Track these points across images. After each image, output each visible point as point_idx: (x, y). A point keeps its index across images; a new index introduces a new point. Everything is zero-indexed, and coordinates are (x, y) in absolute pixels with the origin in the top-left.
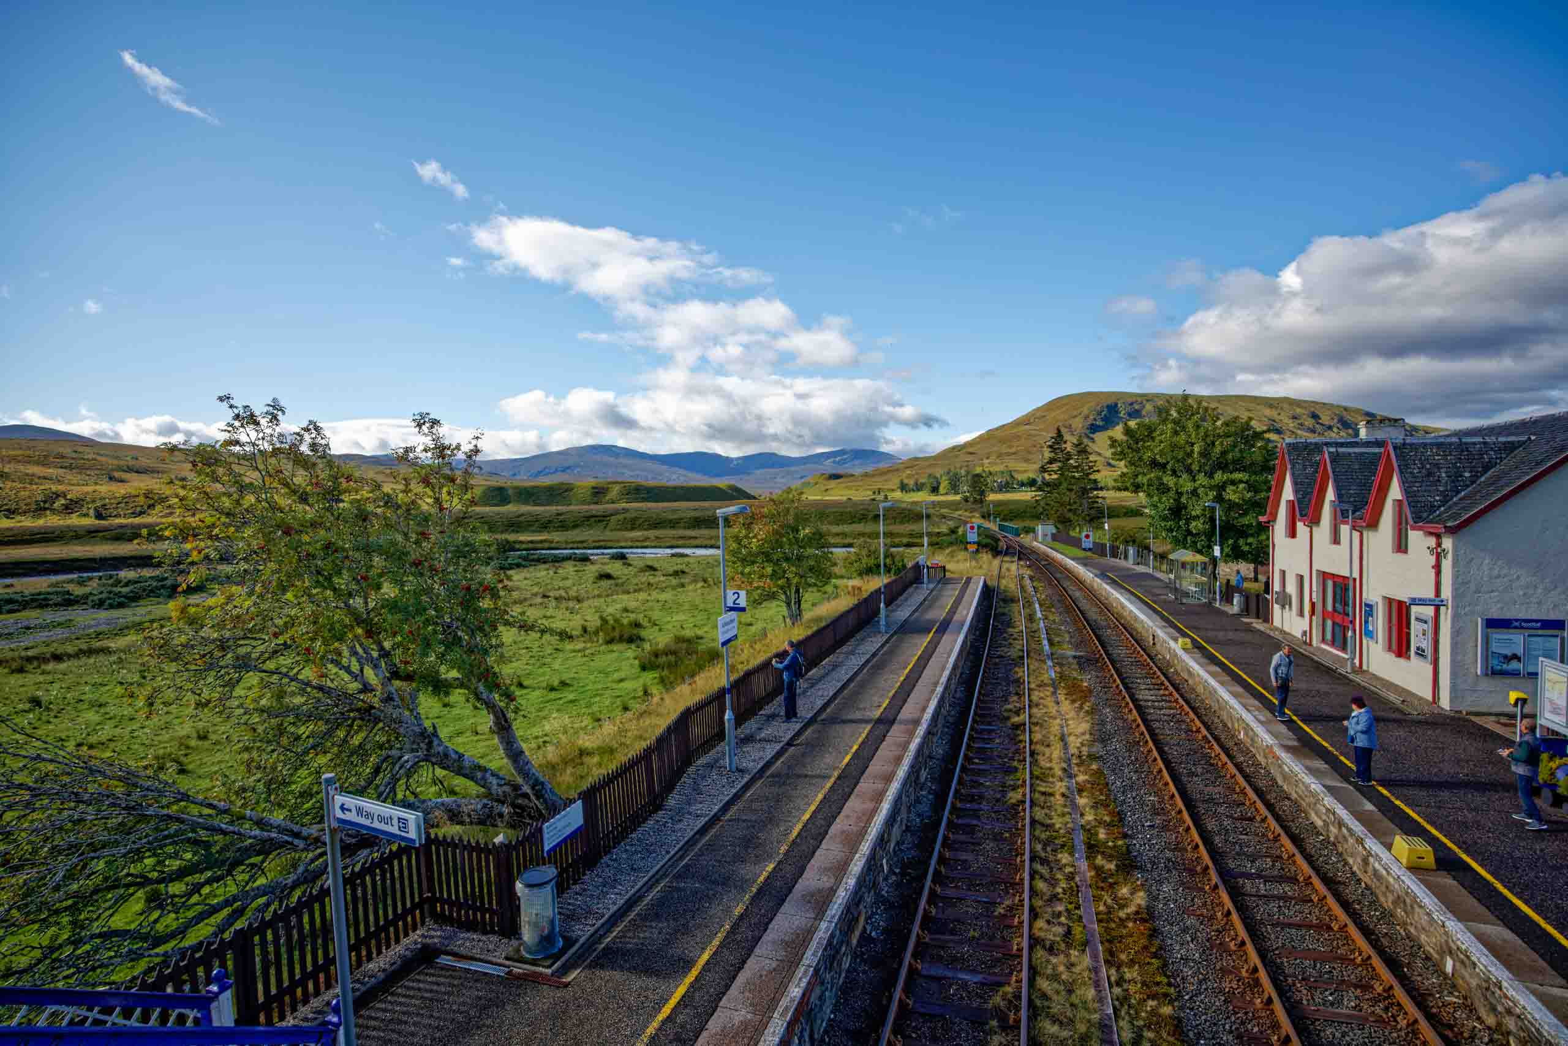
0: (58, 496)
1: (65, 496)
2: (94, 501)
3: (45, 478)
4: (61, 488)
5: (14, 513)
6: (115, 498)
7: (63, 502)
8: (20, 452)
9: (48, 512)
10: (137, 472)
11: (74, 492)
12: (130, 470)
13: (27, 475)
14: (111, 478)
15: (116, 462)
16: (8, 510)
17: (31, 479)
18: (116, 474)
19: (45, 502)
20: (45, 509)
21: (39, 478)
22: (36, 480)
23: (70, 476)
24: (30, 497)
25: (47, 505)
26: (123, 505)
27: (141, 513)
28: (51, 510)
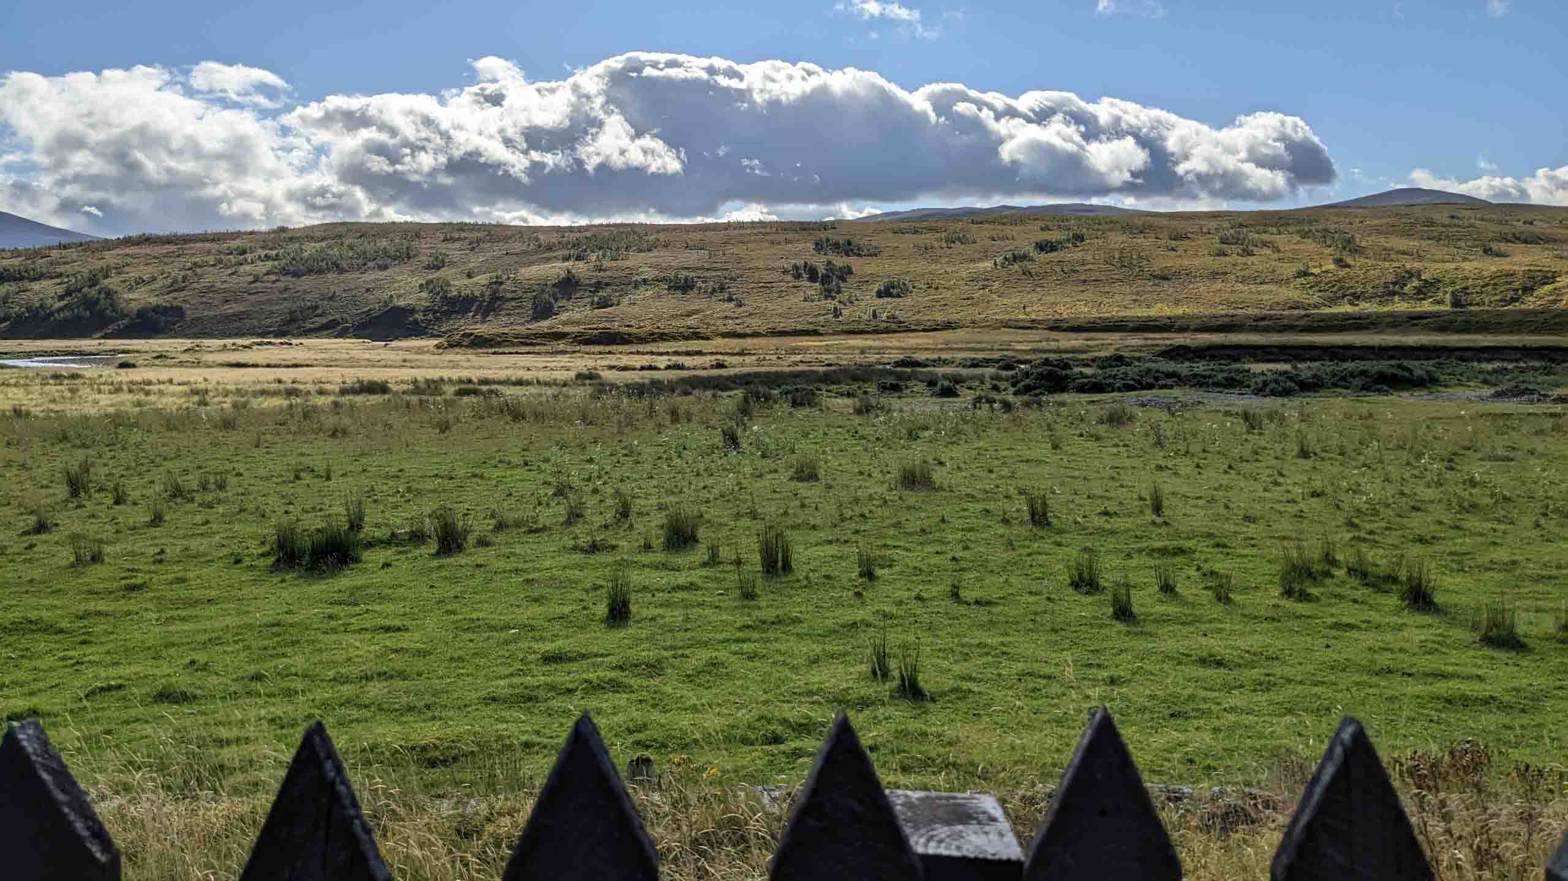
0: (1411, 275)
1: (1419, 278)
2: (1453, 283)
3: (1404, 253)
4: (1417, 265)
5: (1358, 298)
6: (1482, 278)
7: (1416, 283)
8: (1384, 221)
9: (1396, 298)
10: (1526, 242)
11: (1430, 270)
12: (1517, 238)
13: (1385, 249)
14: (1487, 251)
15: (1499, 228)
16: (1353, 295)
17: (1386, 254)
18: (1495, 246)
19: (1395, 284)
20: (1394, 293)
21: (1399, 252)
22: (1393, 256)
23: (1436, 250)
24: (1379, 278)
25: (1397, 288)
26: (1490, 288)
27: (1513, 300)
28: (1399, 294)
